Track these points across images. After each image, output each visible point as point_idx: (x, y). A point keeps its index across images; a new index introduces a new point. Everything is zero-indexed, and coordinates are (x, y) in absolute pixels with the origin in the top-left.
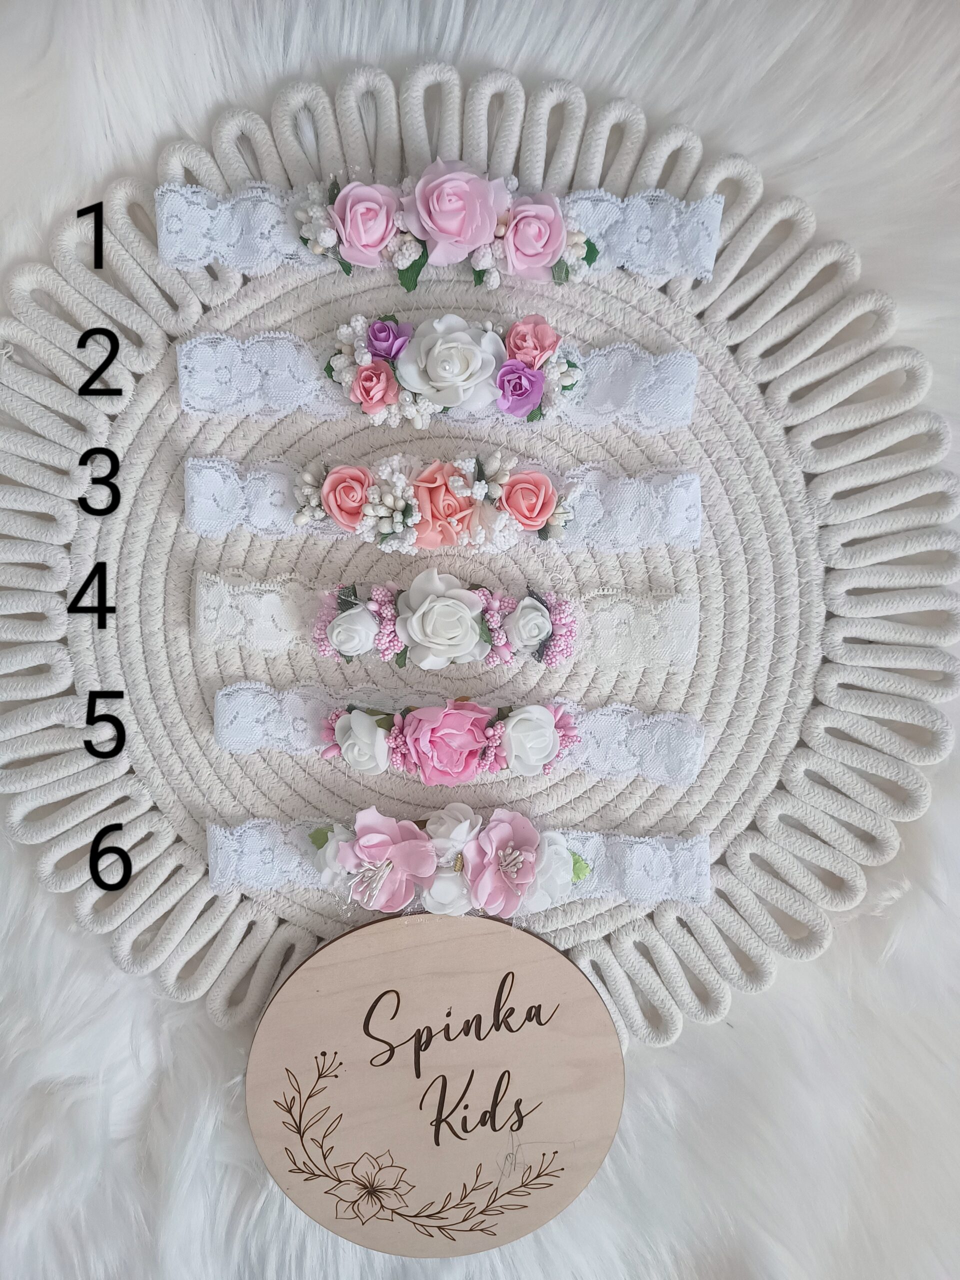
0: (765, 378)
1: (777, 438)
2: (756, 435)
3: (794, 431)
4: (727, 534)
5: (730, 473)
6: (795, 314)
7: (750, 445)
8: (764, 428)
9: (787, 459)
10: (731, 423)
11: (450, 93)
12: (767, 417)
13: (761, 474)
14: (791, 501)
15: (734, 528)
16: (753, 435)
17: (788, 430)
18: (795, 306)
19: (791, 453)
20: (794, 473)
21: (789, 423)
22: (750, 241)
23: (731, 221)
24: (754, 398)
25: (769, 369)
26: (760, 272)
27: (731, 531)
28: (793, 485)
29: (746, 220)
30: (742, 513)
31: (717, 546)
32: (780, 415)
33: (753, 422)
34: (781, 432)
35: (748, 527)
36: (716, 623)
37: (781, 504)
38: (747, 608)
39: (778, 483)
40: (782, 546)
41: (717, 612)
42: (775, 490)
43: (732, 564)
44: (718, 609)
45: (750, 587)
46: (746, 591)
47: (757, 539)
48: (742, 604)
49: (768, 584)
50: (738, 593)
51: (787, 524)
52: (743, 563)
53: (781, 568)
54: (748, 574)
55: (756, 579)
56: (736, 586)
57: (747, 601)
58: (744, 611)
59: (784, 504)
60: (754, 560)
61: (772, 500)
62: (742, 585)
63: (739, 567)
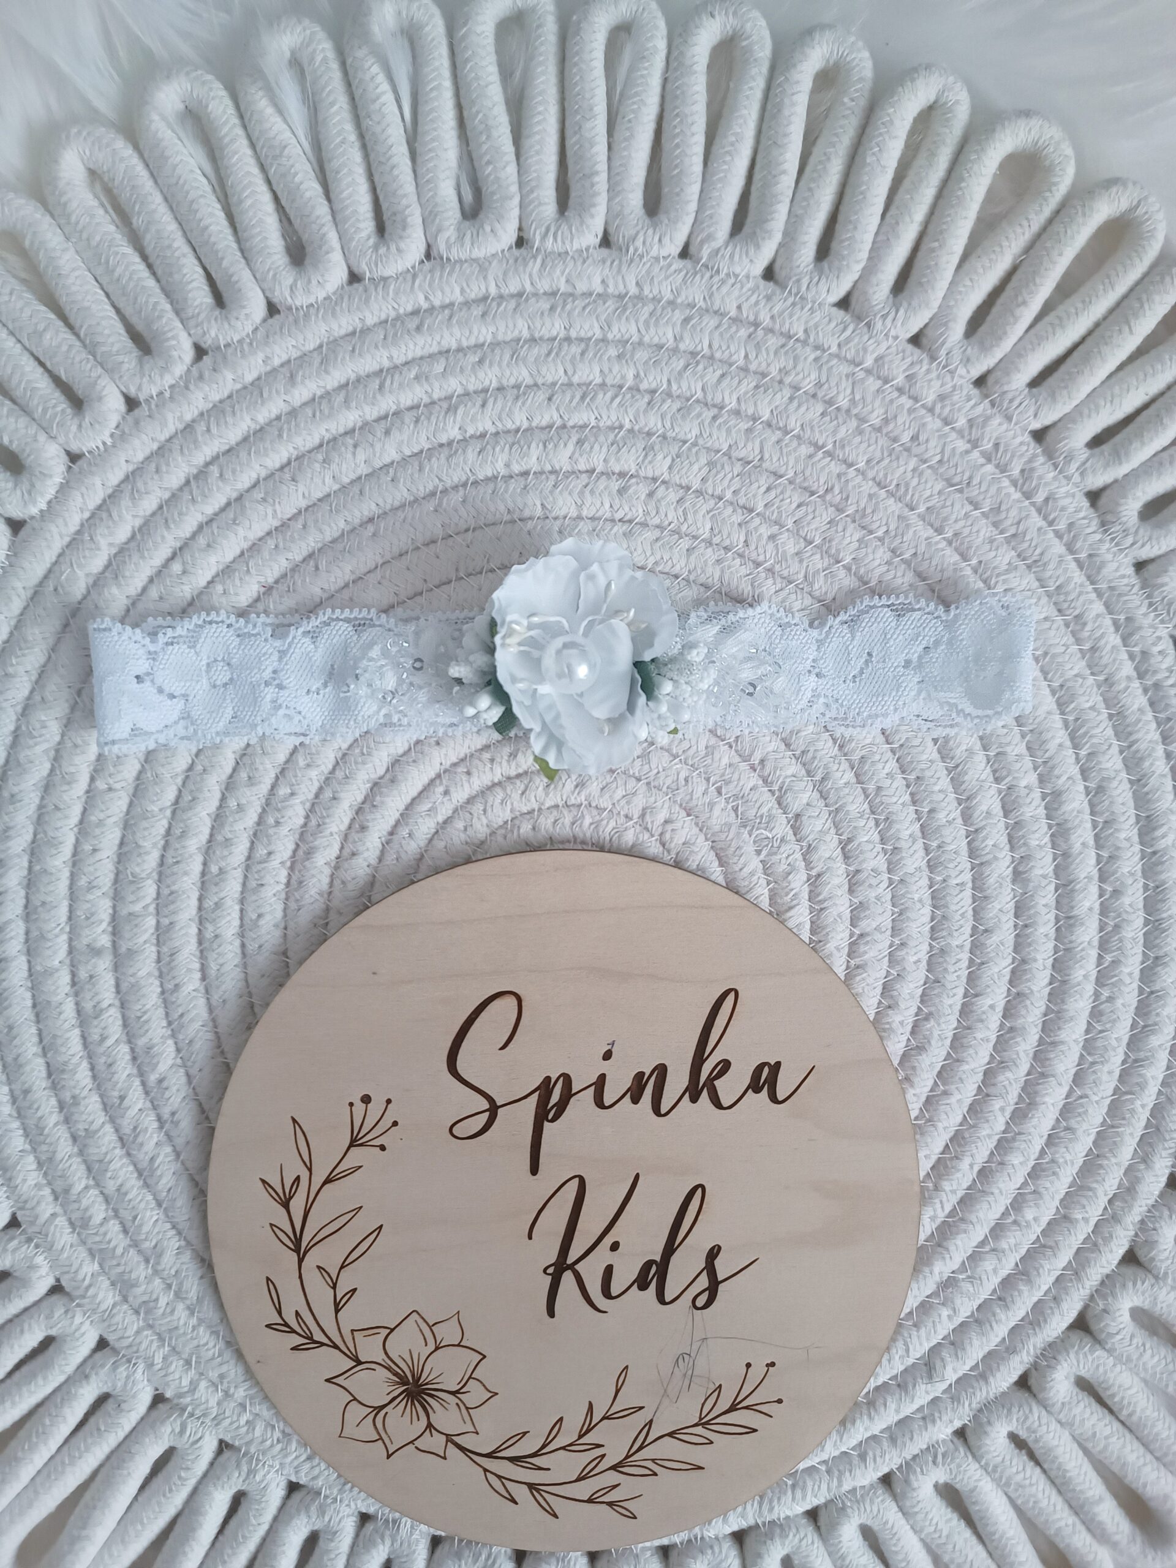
0: (1097, 481)
1: (1125, 581)
2: (1089, 577)
3: (1151, 567)
4: (1052, 746)
5: (1052, 642)
6: (1141, 375)
7: (1080, 594)
8: (1103, 564)
9: (1145, 615)
10: (1045, 559)
11: (539, 26)
12: (1107, 545)
13: (1103, 642)
14: (1157, 686)
15: (1061, 736)
16: (1084, 578)
17: (1140, 566)
18: (1138, 362)
19: (1151, 605)
20: (1160, 638)
21: (1145, 553)
22: (1061, 255)
23: (1025, 223)
24: (1082, 514)
25: (1106, 466)
26: (1080, 305)
27: (1057, 741)
28: (1160, 658)
29: (1050, 222)
30: (1075, 709)
31: (1036, 768)
32: (1130, 540)
33: (1083, 555)
34: (1131, 571)
35: (1085, 734)
36: (1043, 901)
37: (1140, 691)
38: (1095, 873)
39: (1132, 657)
40: (1147, 764)
41: (1044, 882)
42: (1128, 669)
43: (1064, 797)
44: (1044, 877)
45: (1097, 837)
46: (1092, 842)
47: (1104, 753)
48: (1086, 867)
49: (1127, 831)
50: (1077, 847)
51: (1154, 725)
52: (1083, 796)
53: (1148, 801)
54: (1092, 813)
55: (1106, 822)
56: (1073, 837)
57: (1093, 861)
58: (1089, 878)
59: (1145, 691)
60: (1100, 789)
61: (1123, 685)
62: (1083, 835)
63: (1076, 802)
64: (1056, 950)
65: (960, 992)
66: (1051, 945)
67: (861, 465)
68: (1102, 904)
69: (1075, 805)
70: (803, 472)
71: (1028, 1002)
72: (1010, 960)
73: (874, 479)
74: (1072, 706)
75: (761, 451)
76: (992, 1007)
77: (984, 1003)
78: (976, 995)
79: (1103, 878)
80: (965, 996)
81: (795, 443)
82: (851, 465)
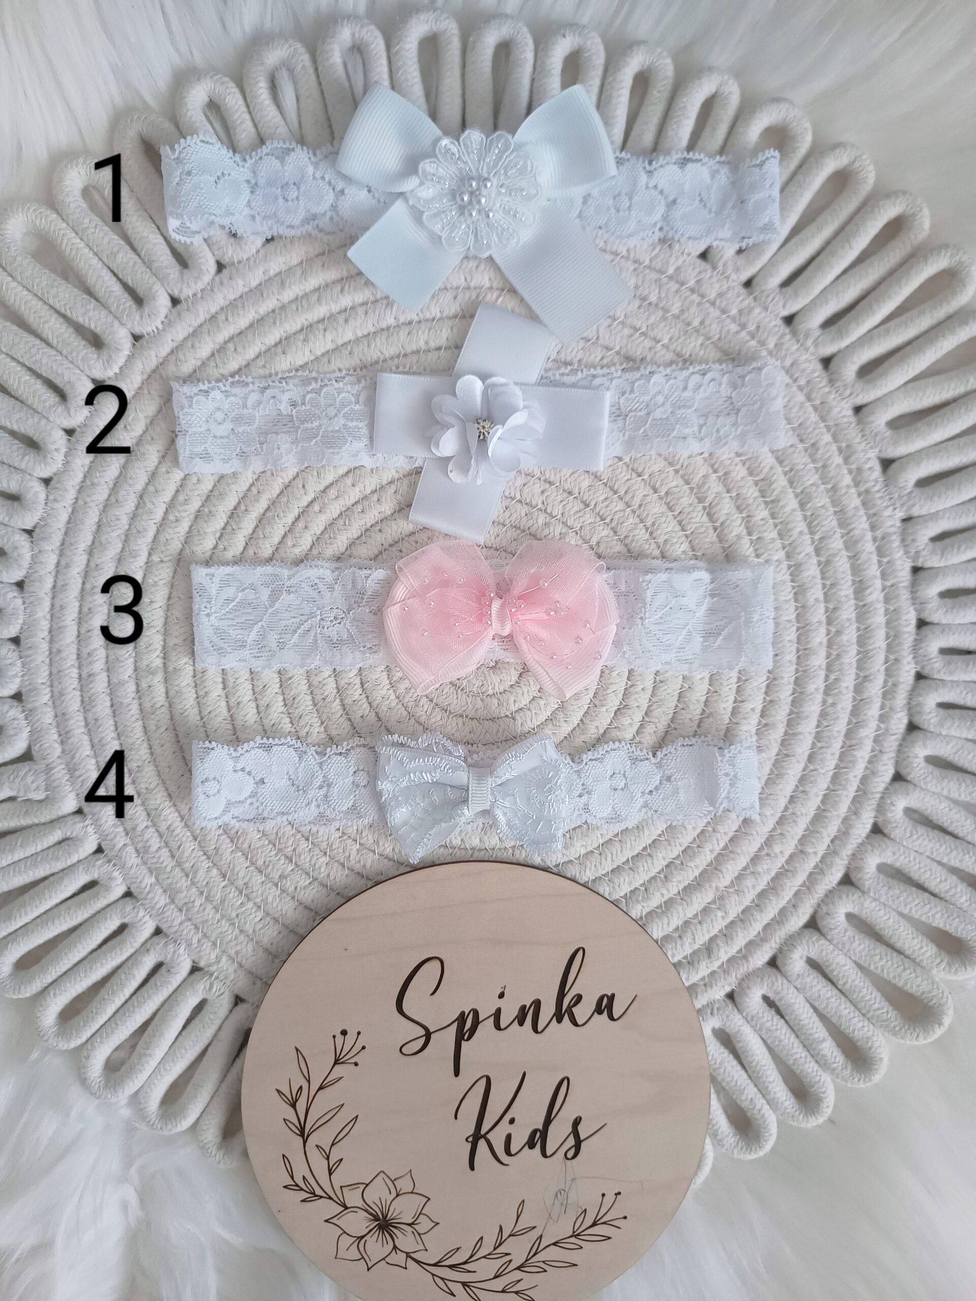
0: (827, 351)
1: (846, 420)
2: (821, 418)
3: (866, 409)
4: (795, 532)
5: (794, 462)
6: (858, 277)
7: (815, 429)
8: (830, 409)
9: (859, 443)
11: (448, 44)
12: (833, 396)
13: (830, 462)
14: (867, 491)
15: (801, 526)
16: (817, 418)
17: (858, 409)
18: (857, 268)
19: (863, 436)
20: (869, 459)
21: (859, 401)
22: (804, 196)
24: (816, 375)
25: (832, 341)
26: (817, 231)
27: (799, 529)
28: (869, 473)
29: (795, 173)
30: (810, 508)
31: (784, 548)
32: (848, 393)
33: (817, 402)
34: (850, 412)
35: (818, 525)
36: (789, 638)
37: (855, 495)
38: (824, 618)
39: (850, 472)
40: (860, 545)
41: (789, 625)
42: (847, 480)
43: (803, 567)
44: (789, 621)
45: (825, 594)
46: (822, 598)
47: (830, 537)
48: (818, 615)
49: (846, 590)
50: (811, 601)
51: (864, 519)
52: (816, 567)
53: (860, 571)
54: (823, 578)
55: (832, 585)
56: (809, 594)
57: (822, 611)
58: (820, 622)
59: (859, 495)
60: (828, 562)
61: (844, 491)
62: (816, 593)
63: (812, 571)
64: (797, 671)
65: (732, 699)
66: (794, 667)
67: (666, 341)
68: (828, 640)
69: (810, 573)
70: (626, 346)
71: (777, 706)
72: (765, 678)
73: (674, 351)
74: (809, 505)
75: (598, 332)
76: (753, 710)
77: (748, 706)
78: (742, 702)
79: (829, 623)
80: (735, 702)
81: (620, 327)
82: (658, 342)
